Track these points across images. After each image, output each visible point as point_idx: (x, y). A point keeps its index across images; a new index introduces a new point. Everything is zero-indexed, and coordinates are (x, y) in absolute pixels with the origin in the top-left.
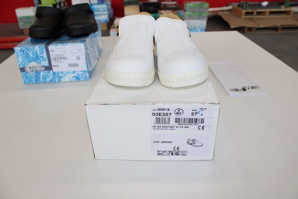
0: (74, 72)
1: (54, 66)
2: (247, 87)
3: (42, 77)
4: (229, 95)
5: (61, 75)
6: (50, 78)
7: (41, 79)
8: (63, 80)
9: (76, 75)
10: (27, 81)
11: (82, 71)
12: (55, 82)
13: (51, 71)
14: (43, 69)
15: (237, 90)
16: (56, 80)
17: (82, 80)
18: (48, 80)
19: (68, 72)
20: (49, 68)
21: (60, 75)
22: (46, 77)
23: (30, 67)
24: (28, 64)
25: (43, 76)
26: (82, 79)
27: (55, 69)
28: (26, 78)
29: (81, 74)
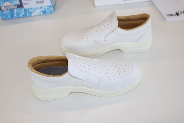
0: (41, 8)
1: (24, 4)
2: (180, 12)
3: (15, 13)
4: (165, 20)
5: (31, 11)
6: (23, 14)
7: (15, 15)
8: (33, 14)
9: (43, 9)
10: (4, 18)
11: (47, 6)
12: (27, 17)
13: (22, 8)
14: (16, 7)
15: (171, 15)
16: (28, 15)
17: (48, 14)
18: (21, 15)
19: (36, 8)
20: (21, 6)
21: (30, 11)
22: (19, 14)
23: (5, 7)
24: (3, 4)
25: (16, 12)
26: (48, 12)
27: (25, 7)
28: (3, 15)
29: (47, 9)
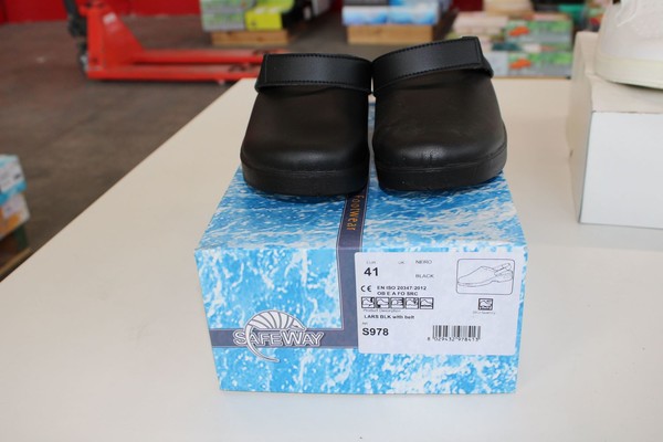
0: (453, 360)
1: (366, 332)
3: (303, 370)
5: (392, 369)
6: (342, 378)
7: (299, 379)
8: (397, 385)
9: (461, 369)
10: (235, 383)
11: (489, 358)
12: (363, 392)
13: (350, 351)
14: (317, 339)
16: (368, 386)
17: (484, 392)
18: (331, 383)
19: (426, 359)
20: (344, 337)
21: (386, 366)
22: (321, 374)
23: (255, 331)
24: (249, 318)
25: (310, 367)
26: (485, 386)
27: (366, 344)
28: (234, 368)
29: (486, 370)
